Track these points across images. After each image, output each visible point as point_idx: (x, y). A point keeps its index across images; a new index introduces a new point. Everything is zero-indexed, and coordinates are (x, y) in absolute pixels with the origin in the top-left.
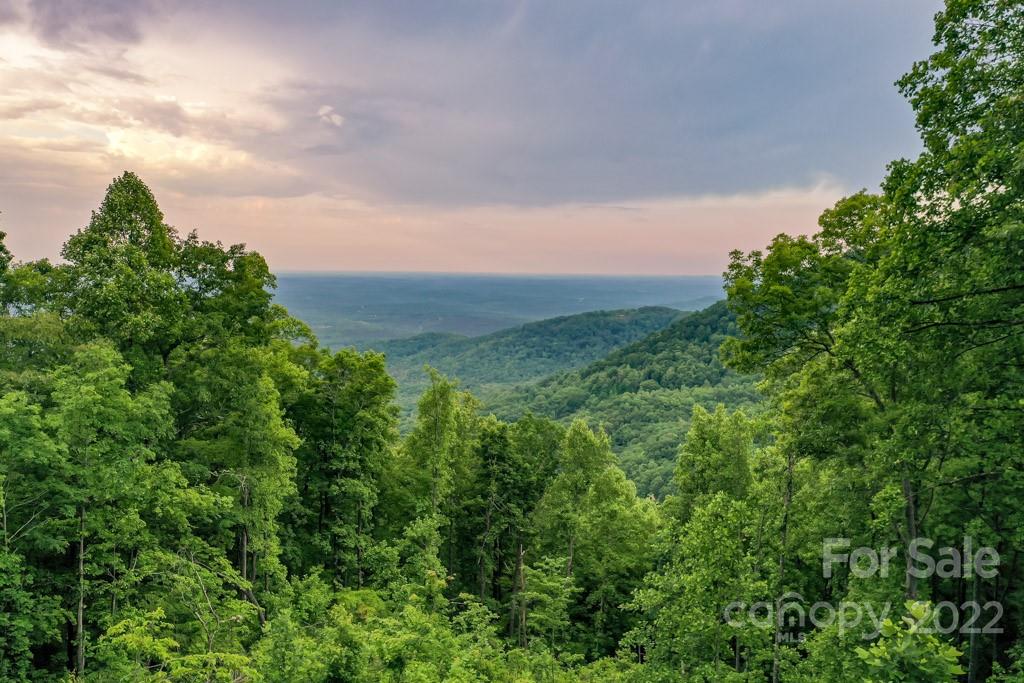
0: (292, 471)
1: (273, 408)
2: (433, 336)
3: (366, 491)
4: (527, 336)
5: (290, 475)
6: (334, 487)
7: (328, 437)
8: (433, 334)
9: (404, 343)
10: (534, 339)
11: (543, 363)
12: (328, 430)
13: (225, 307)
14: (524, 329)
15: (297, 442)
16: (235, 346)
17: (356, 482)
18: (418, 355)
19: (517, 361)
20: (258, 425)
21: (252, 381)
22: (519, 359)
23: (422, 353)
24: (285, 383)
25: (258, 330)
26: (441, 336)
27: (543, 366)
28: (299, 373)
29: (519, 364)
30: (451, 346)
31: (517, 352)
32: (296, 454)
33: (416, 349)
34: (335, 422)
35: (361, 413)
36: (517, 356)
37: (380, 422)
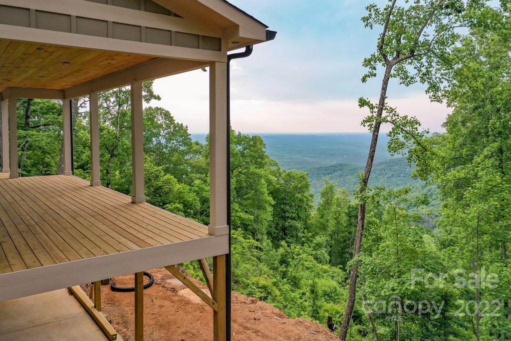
0: (271, 212)
1: (265, 190)
2: (341, 165)
3: (299, 225)
4: (392, 166)
5: (270, 213)
6: (287, 223)
7: (285, 204)
8: (341, 164)
9: (326, 169)
10: (396, 167)
11: (400, 180)
13: (251, 156)
14: (390, 162)
15: (273, 202)
16: (252, 169)
17: (295, 221)
18: (334, 174)
19: (387, 179)
20: (261, 195)
21: (259, 180)
22: (387, 177)
23: (336, 173)
24: (269, 183)
25: (261, 163)
26: (345, 165)
27: (401, 182)
28: (274, 179)
29: (387, 180)
30: (350, 170)
31: (386, 174)
32: (273, 206)
33: (332, 172)
34: (287, 198)
35: (297, 195)
36: (386, 176)
37: (305, 199)
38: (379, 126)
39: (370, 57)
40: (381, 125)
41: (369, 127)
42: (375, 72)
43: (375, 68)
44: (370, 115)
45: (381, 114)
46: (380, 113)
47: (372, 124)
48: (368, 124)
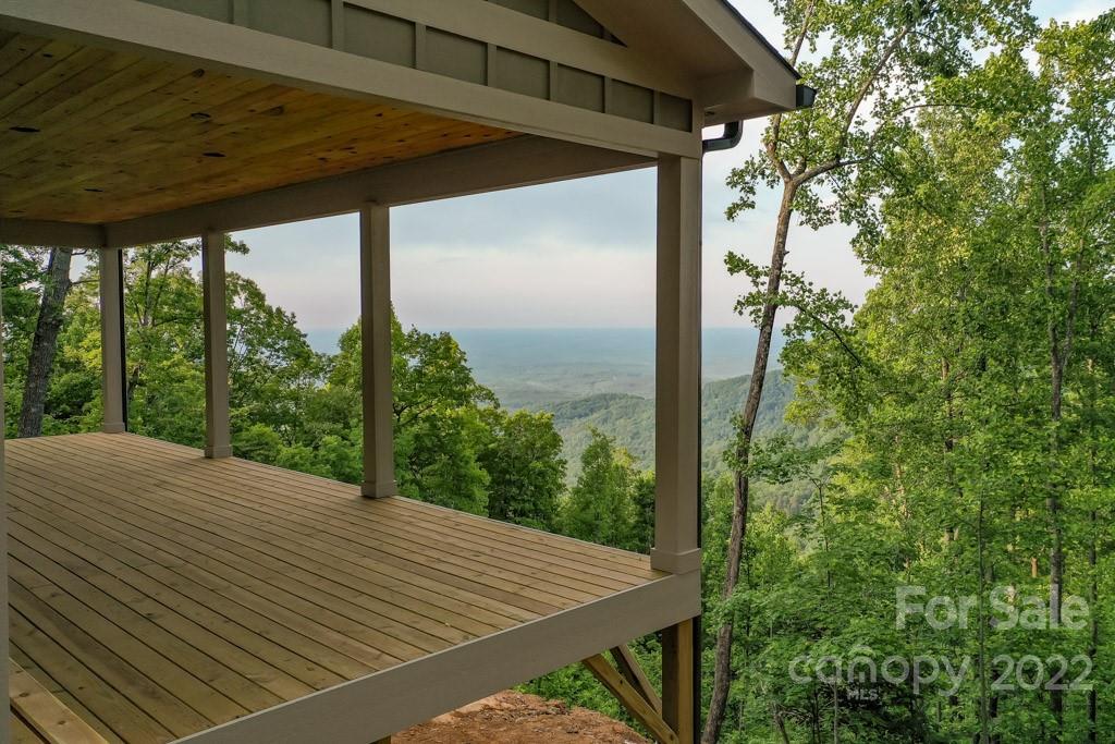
0: (485, 501)
1: (470, 453)
2: (604, 397)
5: (483, 504)
7: (508, 483)
8: (605, 395)
9: (574, 405)
12: (508, 476)
15: (489, 481)
20: (462, 464)
23: (595, 415)
25: (462, 394)
26: (613, 397)
32: (488, 488)
33: (587, 412)
34: (513, 470)
35: (533, 464)
37: (549, 471)
38: (774, 314)
39: (742, 166)
40: (777, 310)
41: (753, 316)
42: (752, 198)
43: (751, 190)
44: (754, 290)
45: (777, 288)
46: (774, 288)
47: (760, 310)
48: (751, 308)
